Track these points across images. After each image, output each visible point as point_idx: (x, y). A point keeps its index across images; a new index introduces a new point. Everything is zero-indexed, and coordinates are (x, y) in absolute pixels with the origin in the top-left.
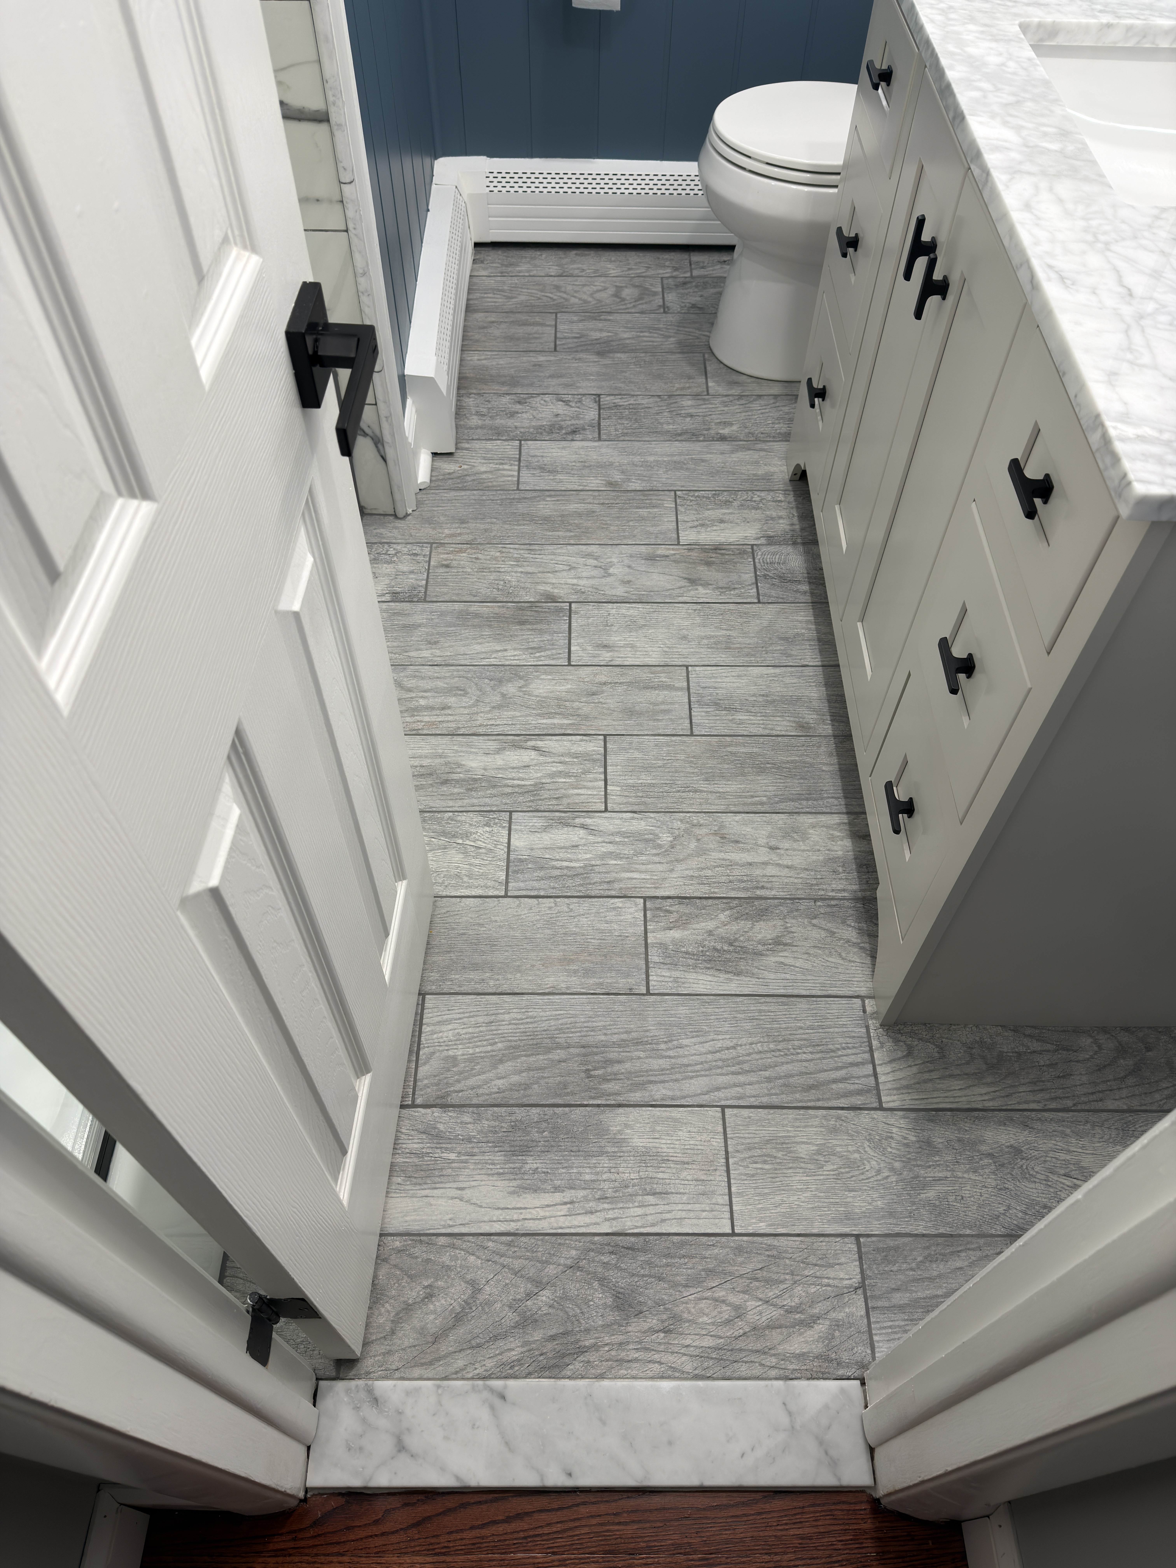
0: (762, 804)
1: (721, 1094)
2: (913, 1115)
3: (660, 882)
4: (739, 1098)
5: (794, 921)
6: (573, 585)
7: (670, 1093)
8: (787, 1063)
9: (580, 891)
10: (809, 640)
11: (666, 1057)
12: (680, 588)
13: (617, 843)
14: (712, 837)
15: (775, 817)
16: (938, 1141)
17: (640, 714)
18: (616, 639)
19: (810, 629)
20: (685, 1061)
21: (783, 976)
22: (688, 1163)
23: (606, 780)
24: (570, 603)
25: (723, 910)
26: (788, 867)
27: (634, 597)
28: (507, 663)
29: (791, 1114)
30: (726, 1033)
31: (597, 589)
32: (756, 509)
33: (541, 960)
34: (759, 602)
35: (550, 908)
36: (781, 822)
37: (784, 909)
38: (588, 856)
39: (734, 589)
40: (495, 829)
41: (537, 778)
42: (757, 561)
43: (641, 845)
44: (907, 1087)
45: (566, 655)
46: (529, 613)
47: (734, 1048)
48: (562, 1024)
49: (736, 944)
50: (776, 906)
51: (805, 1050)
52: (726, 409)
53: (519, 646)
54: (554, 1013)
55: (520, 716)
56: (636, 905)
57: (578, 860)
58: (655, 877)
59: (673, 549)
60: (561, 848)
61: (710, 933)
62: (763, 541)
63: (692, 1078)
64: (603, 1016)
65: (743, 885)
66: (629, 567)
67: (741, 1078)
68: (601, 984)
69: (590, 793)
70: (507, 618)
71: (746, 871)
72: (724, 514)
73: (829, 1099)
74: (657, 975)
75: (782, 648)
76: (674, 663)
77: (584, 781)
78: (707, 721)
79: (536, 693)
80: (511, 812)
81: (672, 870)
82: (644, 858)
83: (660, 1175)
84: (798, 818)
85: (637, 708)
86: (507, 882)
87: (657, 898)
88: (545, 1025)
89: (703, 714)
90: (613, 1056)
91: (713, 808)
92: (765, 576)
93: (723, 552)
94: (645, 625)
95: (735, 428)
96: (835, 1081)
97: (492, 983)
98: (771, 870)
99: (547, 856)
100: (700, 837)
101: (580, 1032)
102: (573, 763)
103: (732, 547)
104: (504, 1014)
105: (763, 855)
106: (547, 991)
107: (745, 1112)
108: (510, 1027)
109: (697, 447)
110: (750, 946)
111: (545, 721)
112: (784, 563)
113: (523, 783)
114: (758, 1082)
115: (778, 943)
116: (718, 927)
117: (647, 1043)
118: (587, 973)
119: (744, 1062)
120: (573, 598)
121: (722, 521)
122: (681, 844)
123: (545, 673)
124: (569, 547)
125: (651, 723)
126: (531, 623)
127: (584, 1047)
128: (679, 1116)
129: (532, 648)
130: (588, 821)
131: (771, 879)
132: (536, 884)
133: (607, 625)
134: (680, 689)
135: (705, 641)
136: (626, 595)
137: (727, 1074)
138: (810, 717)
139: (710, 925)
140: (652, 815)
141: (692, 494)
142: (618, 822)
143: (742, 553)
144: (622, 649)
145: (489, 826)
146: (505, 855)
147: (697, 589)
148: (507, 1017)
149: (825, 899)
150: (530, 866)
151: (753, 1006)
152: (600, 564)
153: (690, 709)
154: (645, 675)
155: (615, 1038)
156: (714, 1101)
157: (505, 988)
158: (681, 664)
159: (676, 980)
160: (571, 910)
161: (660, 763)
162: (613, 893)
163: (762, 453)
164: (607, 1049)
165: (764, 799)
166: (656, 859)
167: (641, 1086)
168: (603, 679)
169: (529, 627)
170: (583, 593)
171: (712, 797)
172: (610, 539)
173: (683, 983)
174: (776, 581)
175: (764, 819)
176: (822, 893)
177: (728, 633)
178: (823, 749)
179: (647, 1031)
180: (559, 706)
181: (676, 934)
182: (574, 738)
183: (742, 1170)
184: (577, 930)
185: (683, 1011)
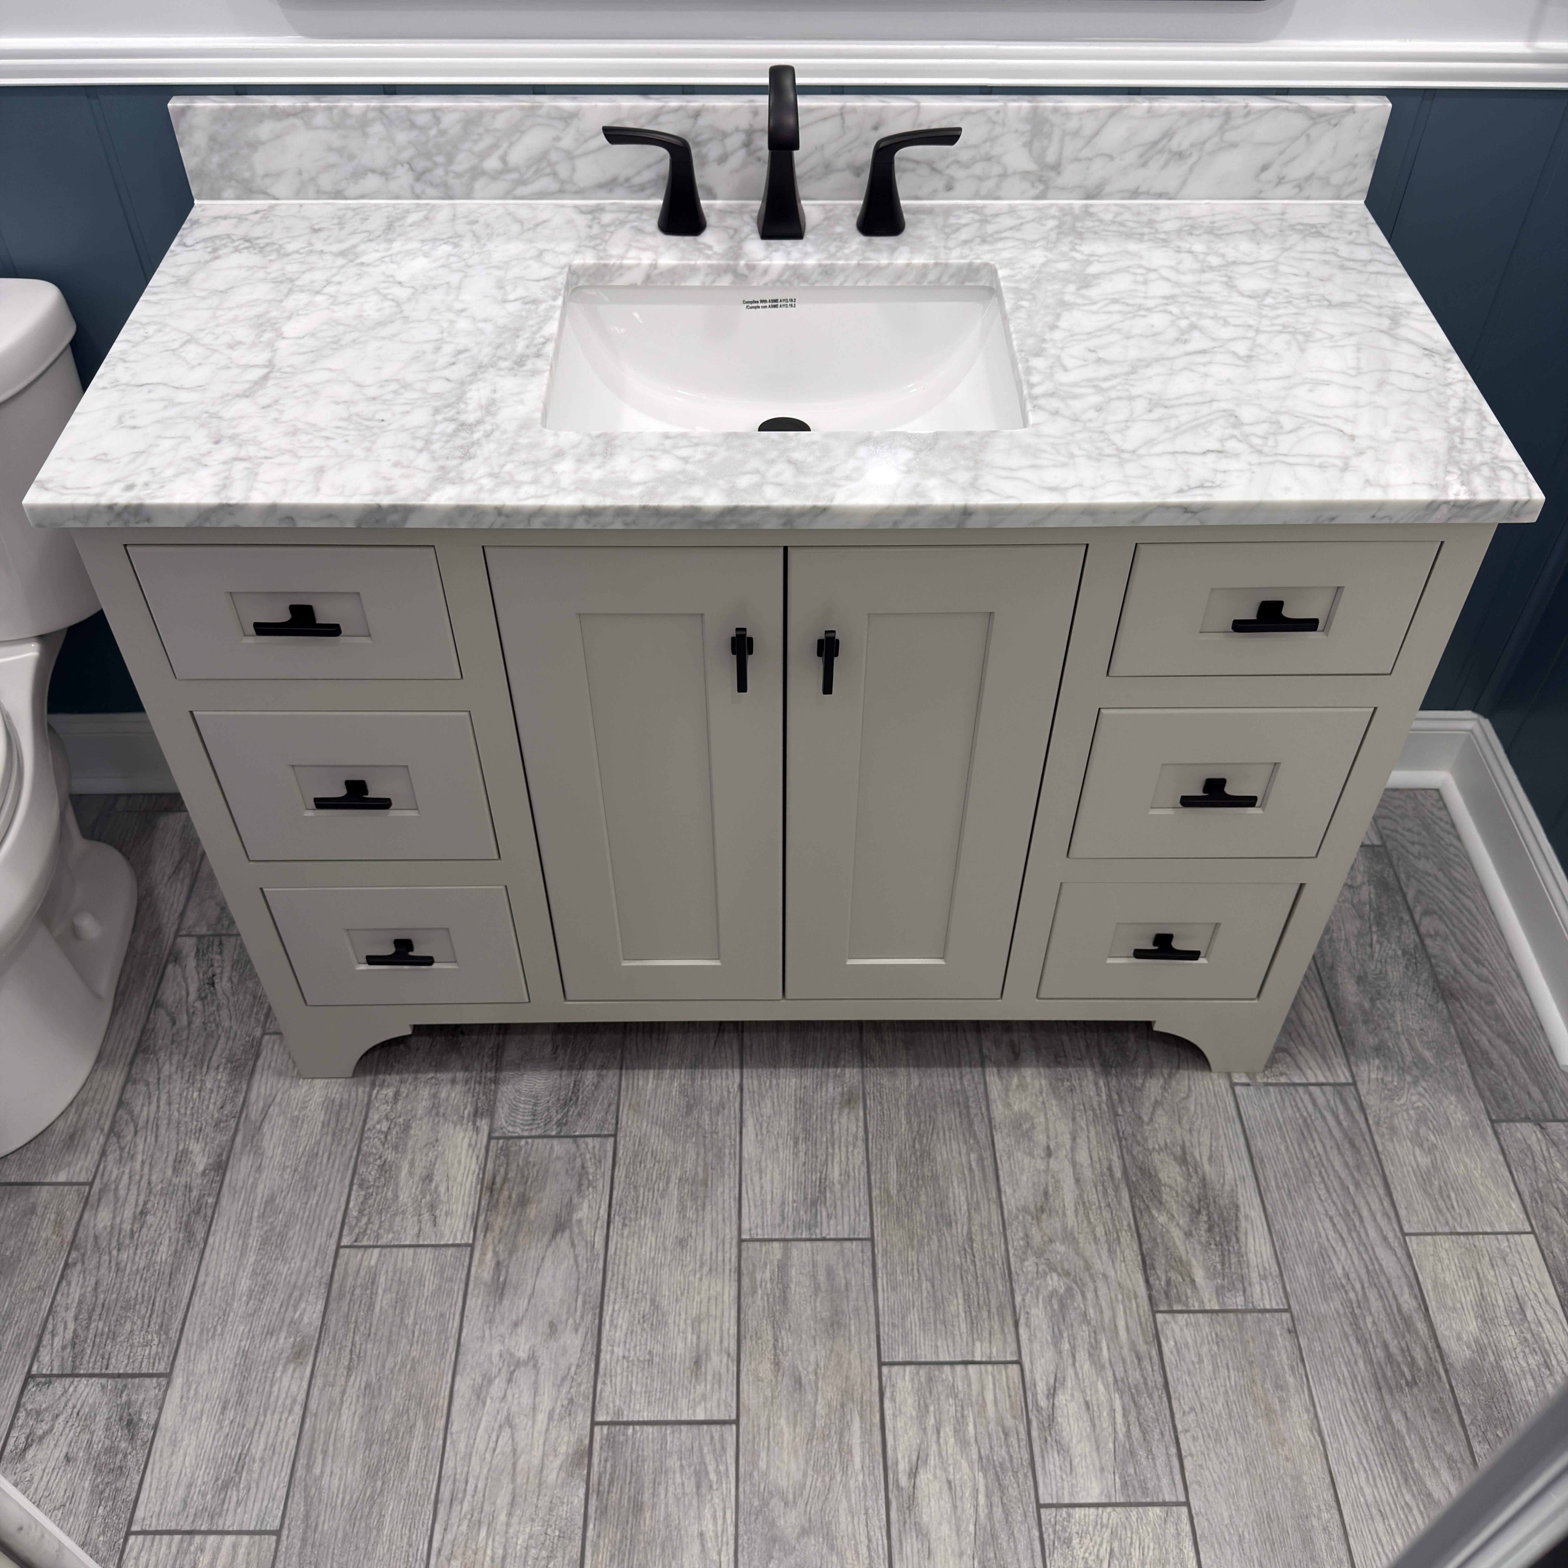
0: (981, 1159)
1: (1390, 1236)
2: (1352, 1059)
3: (1126, 1291)
4: (1389, 1217)
5: (1150, 1141)
6: (550, 1418)
7: (1406, 1290)
8: (1332, 1166)
9: (1160, 1397)
10: (693, 1080)
11: (1364, 1293)
12: (573, 1244)
13: (1073, 1348)
14: (1044, 1224)
15: (999, 1146)
16: (1372, 1041)
17: (836, 1312)
18: (681, 1345)
19: (672, 1078)
20: (1363, 1272)
21: (1226, 1159)
22: (1478, 1274)
23: (966, 1363)
24: (594, 1424)
25: (1152, 1217)
26: (1074, 1139)
27: (589, 1318)
28: (731, 1529)
29: (1389, 1169)
30: (1315, 1224)
31: (563, 1379)
32: (407, 1127)
33: (1275, 1447)
34: (615, 1136)
35: (1194, 1439)
36: (1008, 1140)
37: (1136, 1150)
38: (1101, 1387)
39: (583, 1167)
40: (1075, 1529)
41: (971, 1468)
42: (526, 1134)
43: (1072, 1315)
44: (1323, 1058)
45: (715, 1429)
46: (614, 1497)
47: (1331, 1219)
48: (1358, 1417)
49: (1197, 1206)
50: (1134, 1158)
51: (1312, 1147)
52: (139, 1157)
53: (692, 1513)
54: (1345, 1427)
55: (849, 1501)
56: (1166, 1322)
57: (1111, 1400)
58: (1120, 1297)
59: (483, 1254)
60: (1094, 1425)
61: (1188, 1234)
62: (484, 1124)
63: (1381, 1265)
64: (1333, 1365)
65: (1110, 1191)
66: (516, 1325)
67: (1365, 1213)
68: (1292, 1368)
69: (991, 1386)
70: (624, 1537)
71: (1089, 1187)
72: (411, 1174)
73: (1361, 1130)
74: (1263, 1299)
75: (707, 1113)
76: (734, 1259)
77: (970, 1395)
78: (846, 1219)
79: (797, 1476)
80: (1039, 1506)
81: (1105, 1276)
82: (1091, 1311)
83: (1500, 1302)
84: (998, 1120)
85: (825, 1315)
86: (1164, 1504)
87: (1150, 1297)
88: (1366, 1441)
89: (832, 1222)
90: (1380, 1353)
91: (996, 1218)
92: (559, 1124)
93: (499, 1180)
94: (653, 1301)
95: (195, 1147)
96: (1339, 1123)
97: (1325, 1516)
98: (1083, 1157)
99: (1111, 1445)
100: (1046, 1238)
101: (1362, 1394)
102: (939, 1412)
103: (490, 1166)
104: (1364, 1496)
105: (1061, 1165)
106: (1318, 1439)
107: (1402, 1212)
108: (1379, 1485)
109: (230, 1207)
110: (1195, 1192)
111: (857, 1459)
112: (536, 1098)
113: (982, 1489)
114: (1364, 1197)
115: (1183, 1159)
116: (1178, 1224)
117: (1353, 1313)
118: (1280, 1386)
119: (1345, 1210)
120: (582, 1419)
121: (428, 1178)
122: (1061, 1262)
123: (754, 1463)
124: (454, 1427)
125: (853, 1295)
126: (640, 1491)
127: (1380, 1389)
128: (1429, 1281)
129: (698, 1487)
130: (1041, 1388)
131: (1096, 1158)
132: (1161, 1461)
133: (650, 1361)
134: (786, 1254)
135: (691, 1214)
136: (582, 1331)
137: (1364, 1227)
138: (832, 1090)
139: (1177, 1235)
140: (1018, 1299)
141: (350, 1220)
142: (1037, 1346)
143: (505, 1152)
144: (703, 1337)
145: (1070, 1539)
146: (1118, 1510)
147: (580, 1221)
148: (1367, 1491)
149: (1113, 1106)
150: (1132, 1471)
151: (1273, 1195)
152: (504, 1374)
153: (824, 1239)
154: (759, 1303)
155: (1358, 1350)
156: (1400, 1243)
157: (1328, 1495)
158: (735, 1250)
159: (1263, 1277)
160: (1192, 1409)
161: (926, 1285)
162: (1154, 1353)
163: (274, 1110)
164: (1375, 1360)
165: (972, 1156)
166: (1090, 1295)
167: (1408, 1322)
168: (766, 1367)
169: (647, 1496)
170: (571, 1401)
171: (977, 1219)
172: (443, 1356)
173: (1265, 1269)
174: (573, 1111)
175: (1005, 1158)
176: (1104, 1106)
177: (674, 1180)
178: (885, 1081)
179: (1338, 1313)
180: (825, 1437)
181: (1199, 1275)
182: (888, 1413)
183: (1465, 1220)
184: (1221, 1400)
185: (1300, 1271)
